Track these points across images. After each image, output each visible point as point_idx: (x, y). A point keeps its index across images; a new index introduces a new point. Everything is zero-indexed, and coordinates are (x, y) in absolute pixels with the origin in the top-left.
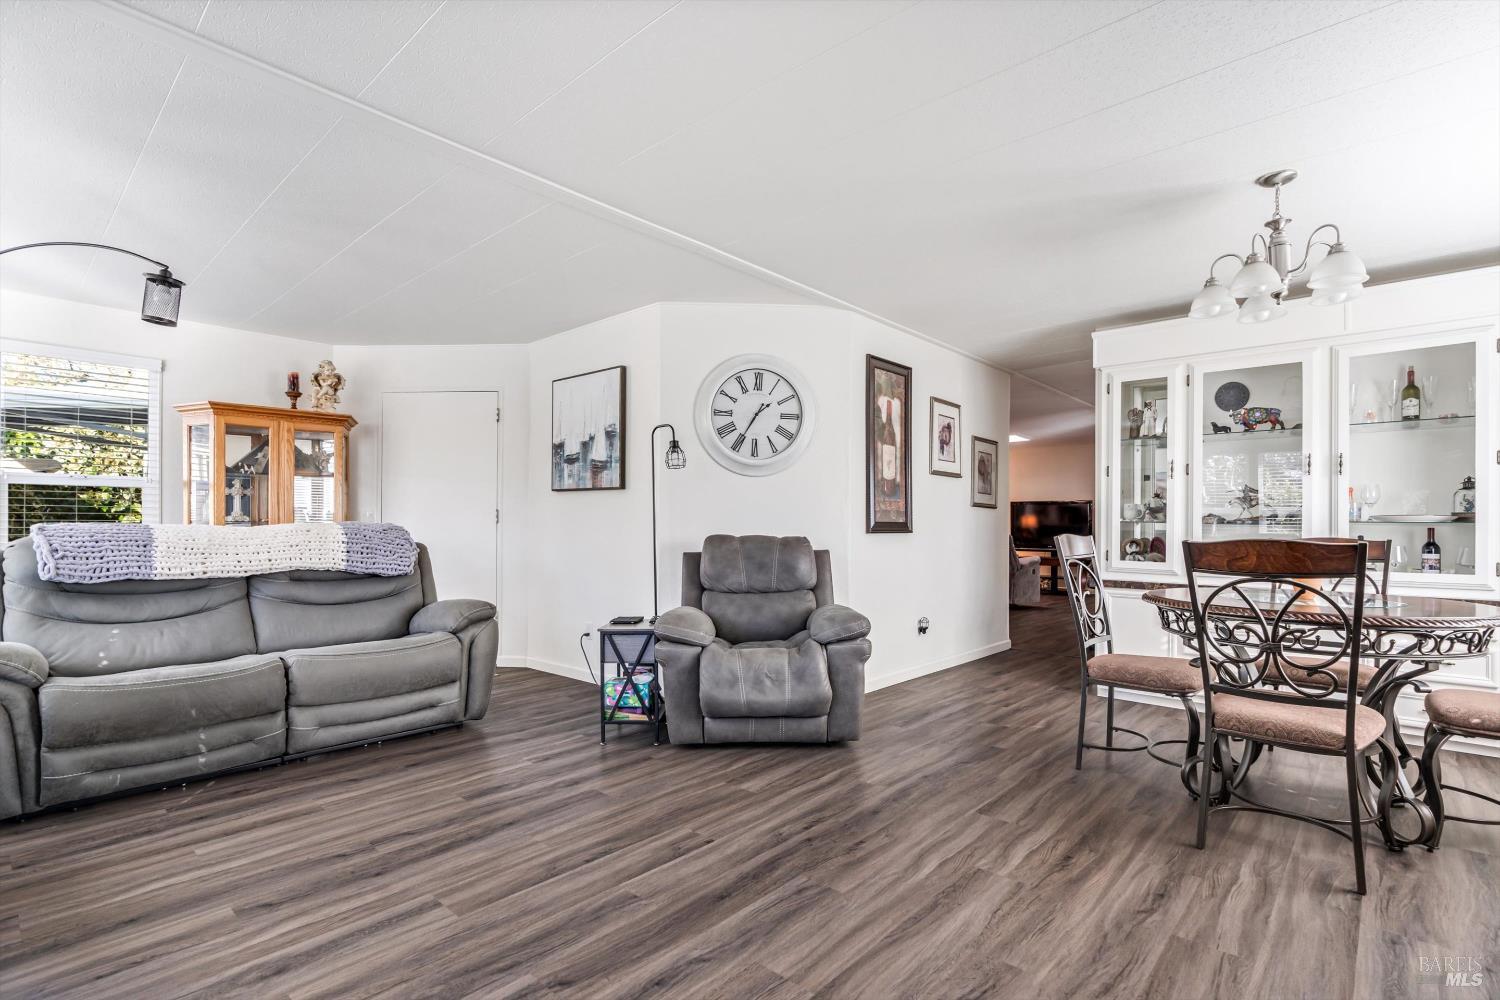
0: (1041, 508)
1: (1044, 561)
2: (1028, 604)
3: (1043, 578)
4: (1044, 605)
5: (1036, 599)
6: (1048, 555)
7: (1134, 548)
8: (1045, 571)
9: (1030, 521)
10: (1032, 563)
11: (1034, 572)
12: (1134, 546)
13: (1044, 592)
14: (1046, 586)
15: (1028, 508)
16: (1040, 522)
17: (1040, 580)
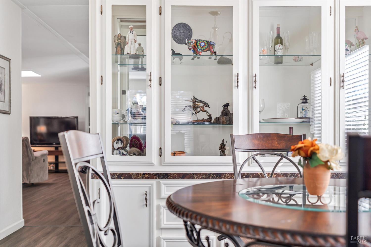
0: (49, 120)
1: (50, 153)
2: (41, 181)
3: (50, 163)
4: (51, 181)
5: (45, 177)
6: (53, 149)
7: (120, 145)
8: (51, 159)
9: (42, 129)
10: (43, 155)
11: (44, 161)
12: (120, 142)
13: (50, 172)
14: (52, 168)
15: (42, 121)
16: (48, 129)
17: (48, 164)
